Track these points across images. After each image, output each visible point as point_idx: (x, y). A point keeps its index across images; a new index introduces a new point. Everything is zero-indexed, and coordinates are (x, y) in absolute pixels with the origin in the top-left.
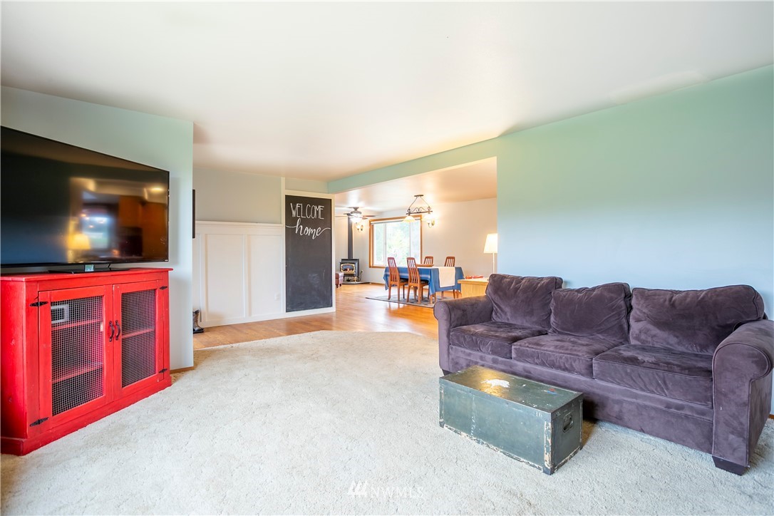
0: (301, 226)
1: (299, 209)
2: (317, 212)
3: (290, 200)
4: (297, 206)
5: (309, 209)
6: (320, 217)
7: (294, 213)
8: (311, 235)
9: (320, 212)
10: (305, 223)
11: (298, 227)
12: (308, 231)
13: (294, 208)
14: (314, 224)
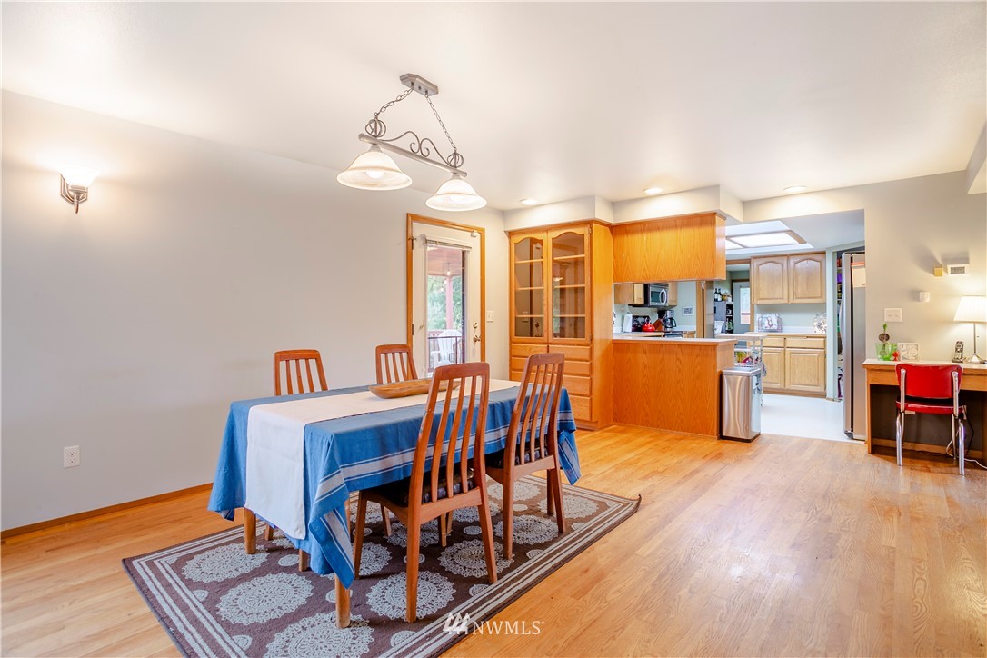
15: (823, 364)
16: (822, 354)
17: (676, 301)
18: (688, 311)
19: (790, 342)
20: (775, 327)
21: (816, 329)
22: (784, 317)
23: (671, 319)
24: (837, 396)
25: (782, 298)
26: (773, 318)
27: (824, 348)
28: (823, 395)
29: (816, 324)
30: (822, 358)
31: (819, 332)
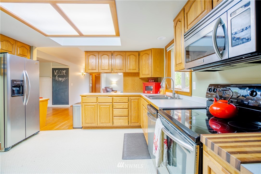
0: (58, 78)
1: (57, 72)
2: (64, 73)
3: (54, 70)
4: (56, 71)
5: (61, 72)
6: (65, 74)
7: (55, 73)
8: (61, 80)
9: (65, 73)
10: (59, 76)
11: (57, 78)
12: (60, 79)
13: (55, 72)
14: (62, 77)
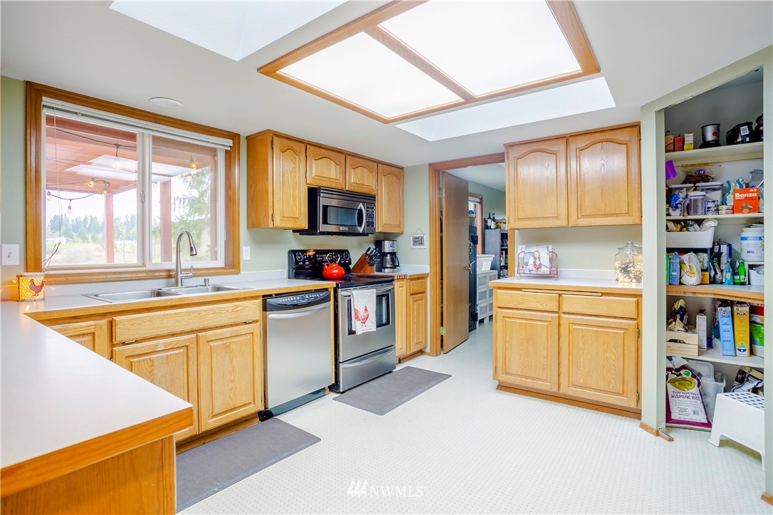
15: (633, 350)
16: (633, 330)
17: (399, 226)
18: (418, 241)
19: (570, 303)
20: (545, 270)
21: (621, 276)
22: (564, 252)
23: (393, 254)
24: (663, 424)
25: (557, 217)
26: (543, 254)
27: (637, 318)
28: (635, 414)
29: (617, 265)
30: (631, 340)
31: (625, 284)
